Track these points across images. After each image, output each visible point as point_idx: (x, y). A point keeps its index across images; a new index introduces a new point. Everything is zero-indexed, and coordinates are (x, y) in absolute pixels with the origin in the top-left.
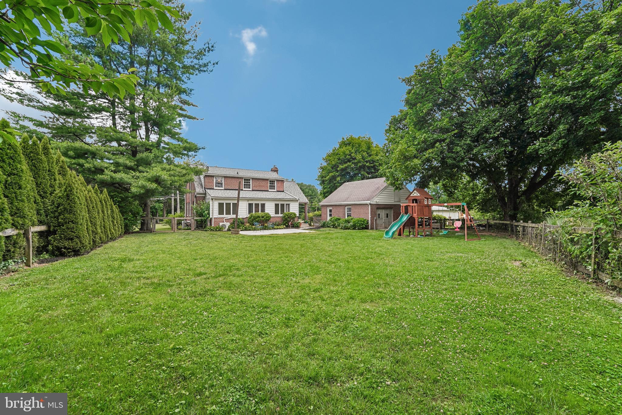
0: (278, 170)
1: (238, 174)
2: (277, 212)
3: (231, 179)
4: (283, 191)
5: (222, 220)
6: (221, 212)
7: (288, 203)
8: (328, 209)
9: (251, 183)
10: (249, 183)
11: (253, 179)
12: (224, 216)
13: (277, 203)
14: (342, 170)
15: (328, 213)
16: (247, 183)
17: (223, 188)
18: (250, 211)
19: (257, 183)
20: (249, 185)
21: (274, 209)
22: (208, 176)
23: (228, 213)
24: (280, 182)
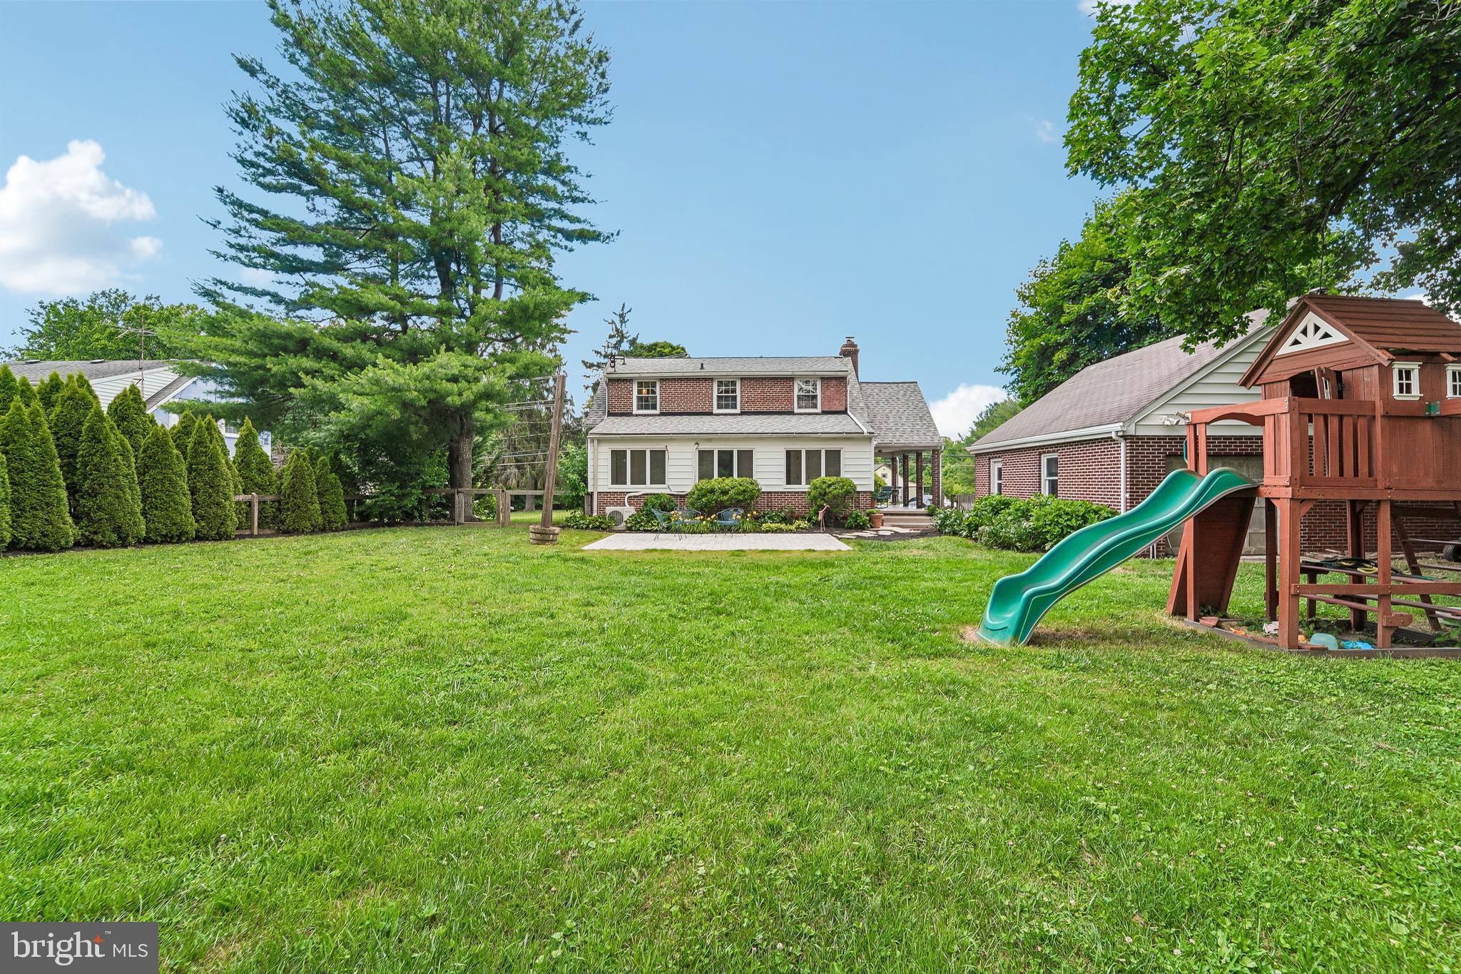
0: (856, 352)
1: (702, 368)
2: (792, 477)
3: (677, 384)
4: (845, 412)
5: (617, 499)
6: (618, 477)
7: (833, 446)
8: (995, 467)
9: (738, 393)
10: (734, 391)
11: (743, 379)
12: (628, 487)
13: (793, 447)
14: (1081, 321)
15: (995, 481)
16: (727, 391)
17: (657, 412)
18: (704, 474)
19: (756, 392)
20: (734, 398)
21: (784, 469)
22: (618, 380)
23: (638, 479)
24: (834, 382)
